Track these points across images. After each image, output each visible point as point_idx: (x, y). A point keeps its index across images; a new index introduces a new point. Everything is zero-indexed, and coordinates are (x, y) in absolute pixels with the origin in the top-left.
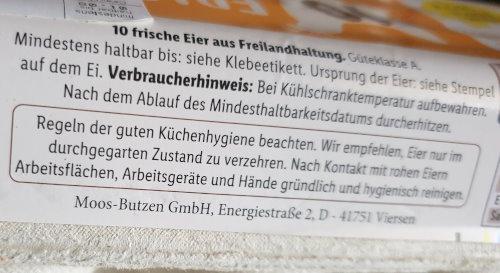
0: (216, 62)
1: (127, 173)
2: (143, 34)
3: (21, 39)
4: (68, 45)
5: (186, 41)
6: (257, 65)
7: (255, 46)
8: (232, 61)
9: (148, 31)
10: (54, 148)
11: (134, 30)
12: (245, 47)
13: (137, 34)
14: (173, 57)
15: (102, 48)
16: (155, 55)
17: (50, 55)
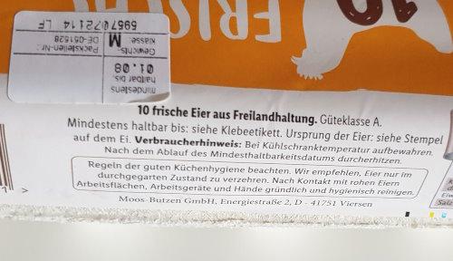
0: (214, 131)
1: (153, 186)
2: (161, 112)
3: (72, 123)
4: (106, 125)
5: (193, 116)
6: (244, 132)
7: (246, 116)
8: (226, 130)
9: (165, 109)
10: (102, 175)
11: (154, 109)
12: (238, 118)
13: (156, 112)
14: (182, 129)
15: (130, 126)
16: (169, 128)
17: (94, 132)
